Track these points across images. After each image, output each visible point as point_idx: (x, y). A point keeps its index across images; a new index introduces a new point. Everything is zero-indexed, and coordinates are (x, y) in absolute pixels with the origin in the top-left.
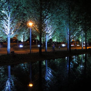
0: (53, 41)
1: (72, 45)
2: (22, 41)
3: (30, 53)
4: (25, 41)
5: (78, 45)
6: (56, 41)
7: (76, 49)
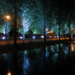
0: (34, 33)
1: (50, 37)
2: (4, 33)
3: (7, 44)
4: (7, 33)
5: (55, 37)
6: (36, 33)
7: (51, 40)
